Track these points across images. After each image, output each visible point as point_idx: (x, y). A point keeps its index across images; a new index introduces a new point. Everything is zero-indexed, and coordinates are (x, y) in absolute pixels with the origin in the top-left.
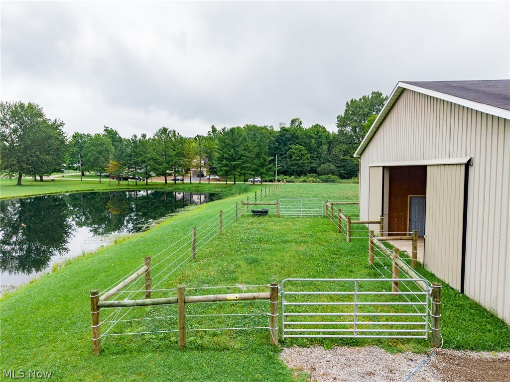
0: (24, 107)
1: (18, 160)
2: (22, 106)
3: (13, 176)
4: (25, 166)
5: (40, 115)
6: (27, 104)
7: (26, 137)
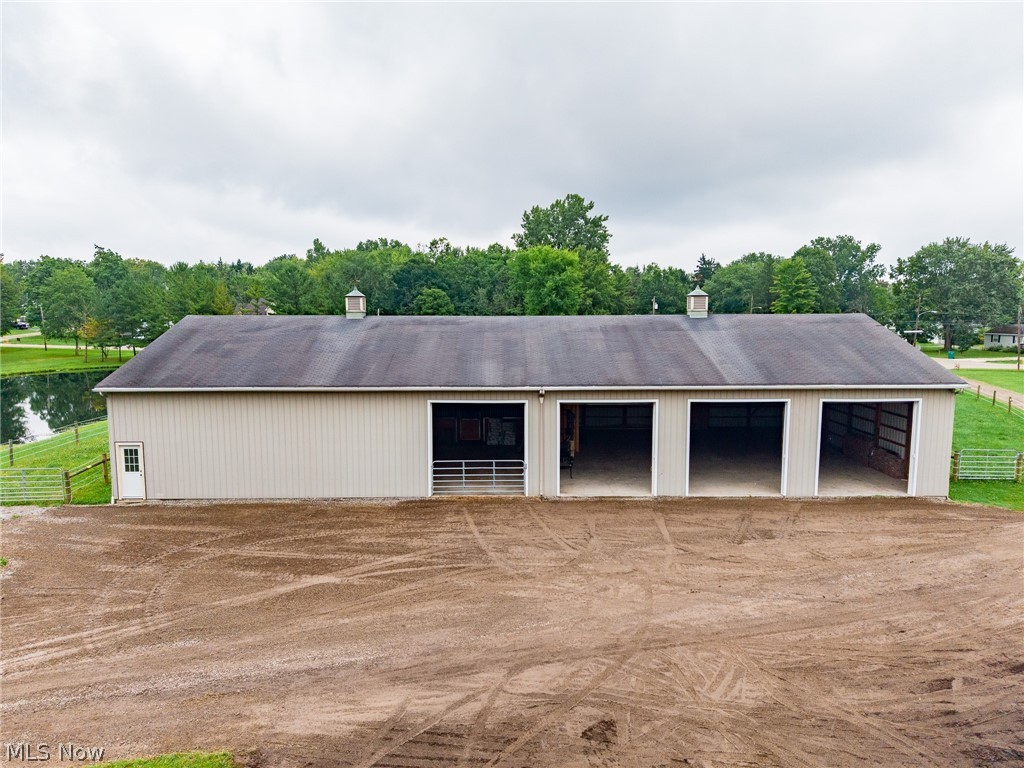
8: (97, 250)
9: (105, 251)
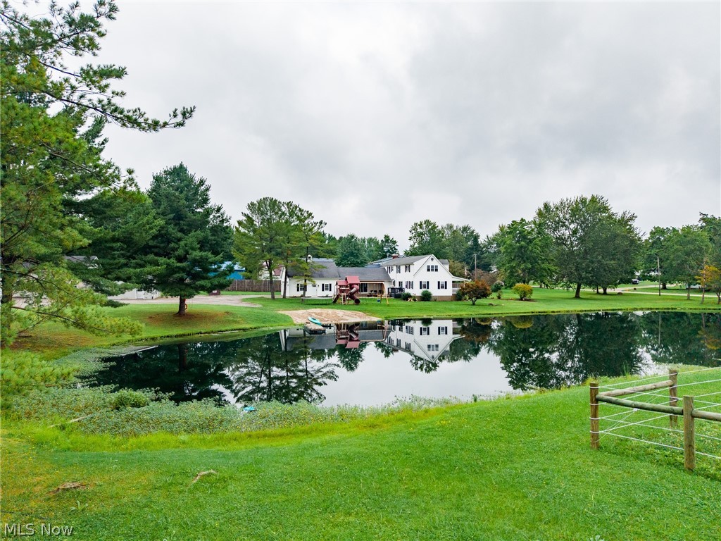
0: (585, 202)
1: (577, 267)
2: (583, 201)
3: (571, 287)
4: (584, 274)
5: (606, 209)
6: (589, 198)
7: (586, 239)
8: (701, 217)
9: (709, 216)
